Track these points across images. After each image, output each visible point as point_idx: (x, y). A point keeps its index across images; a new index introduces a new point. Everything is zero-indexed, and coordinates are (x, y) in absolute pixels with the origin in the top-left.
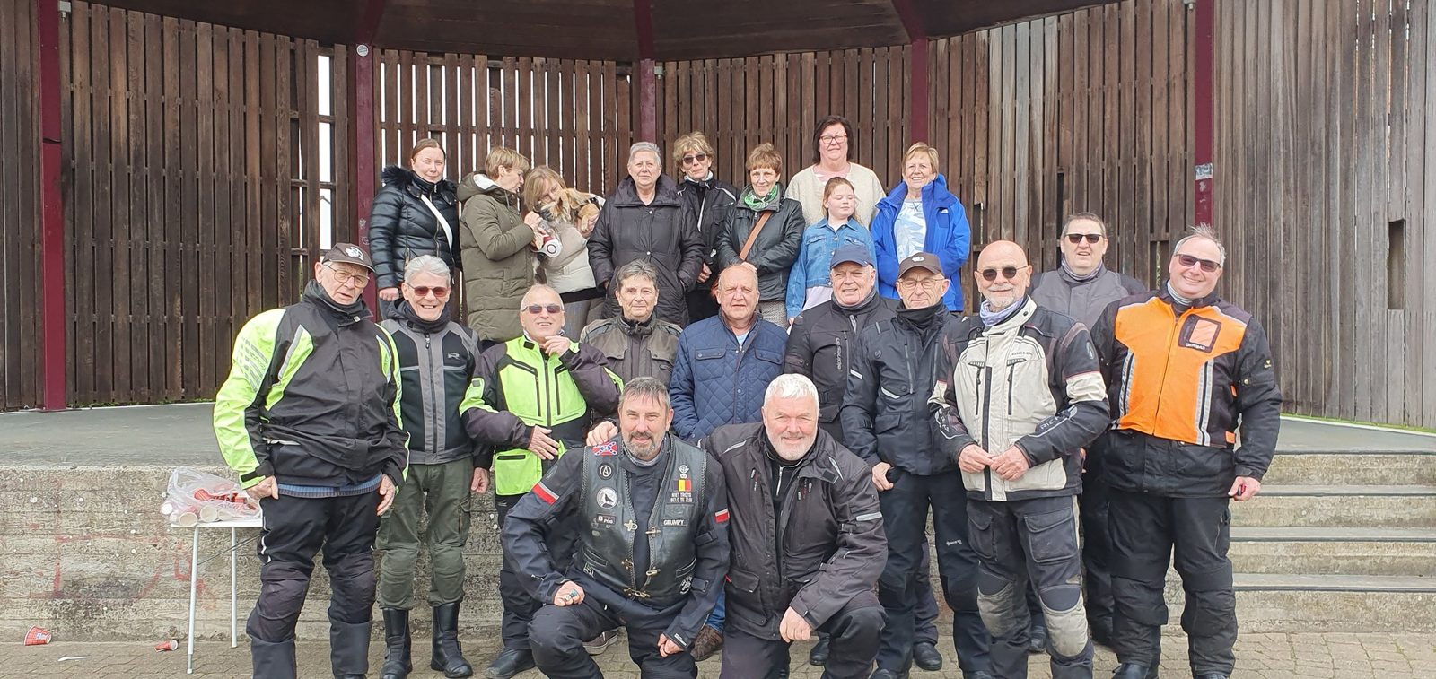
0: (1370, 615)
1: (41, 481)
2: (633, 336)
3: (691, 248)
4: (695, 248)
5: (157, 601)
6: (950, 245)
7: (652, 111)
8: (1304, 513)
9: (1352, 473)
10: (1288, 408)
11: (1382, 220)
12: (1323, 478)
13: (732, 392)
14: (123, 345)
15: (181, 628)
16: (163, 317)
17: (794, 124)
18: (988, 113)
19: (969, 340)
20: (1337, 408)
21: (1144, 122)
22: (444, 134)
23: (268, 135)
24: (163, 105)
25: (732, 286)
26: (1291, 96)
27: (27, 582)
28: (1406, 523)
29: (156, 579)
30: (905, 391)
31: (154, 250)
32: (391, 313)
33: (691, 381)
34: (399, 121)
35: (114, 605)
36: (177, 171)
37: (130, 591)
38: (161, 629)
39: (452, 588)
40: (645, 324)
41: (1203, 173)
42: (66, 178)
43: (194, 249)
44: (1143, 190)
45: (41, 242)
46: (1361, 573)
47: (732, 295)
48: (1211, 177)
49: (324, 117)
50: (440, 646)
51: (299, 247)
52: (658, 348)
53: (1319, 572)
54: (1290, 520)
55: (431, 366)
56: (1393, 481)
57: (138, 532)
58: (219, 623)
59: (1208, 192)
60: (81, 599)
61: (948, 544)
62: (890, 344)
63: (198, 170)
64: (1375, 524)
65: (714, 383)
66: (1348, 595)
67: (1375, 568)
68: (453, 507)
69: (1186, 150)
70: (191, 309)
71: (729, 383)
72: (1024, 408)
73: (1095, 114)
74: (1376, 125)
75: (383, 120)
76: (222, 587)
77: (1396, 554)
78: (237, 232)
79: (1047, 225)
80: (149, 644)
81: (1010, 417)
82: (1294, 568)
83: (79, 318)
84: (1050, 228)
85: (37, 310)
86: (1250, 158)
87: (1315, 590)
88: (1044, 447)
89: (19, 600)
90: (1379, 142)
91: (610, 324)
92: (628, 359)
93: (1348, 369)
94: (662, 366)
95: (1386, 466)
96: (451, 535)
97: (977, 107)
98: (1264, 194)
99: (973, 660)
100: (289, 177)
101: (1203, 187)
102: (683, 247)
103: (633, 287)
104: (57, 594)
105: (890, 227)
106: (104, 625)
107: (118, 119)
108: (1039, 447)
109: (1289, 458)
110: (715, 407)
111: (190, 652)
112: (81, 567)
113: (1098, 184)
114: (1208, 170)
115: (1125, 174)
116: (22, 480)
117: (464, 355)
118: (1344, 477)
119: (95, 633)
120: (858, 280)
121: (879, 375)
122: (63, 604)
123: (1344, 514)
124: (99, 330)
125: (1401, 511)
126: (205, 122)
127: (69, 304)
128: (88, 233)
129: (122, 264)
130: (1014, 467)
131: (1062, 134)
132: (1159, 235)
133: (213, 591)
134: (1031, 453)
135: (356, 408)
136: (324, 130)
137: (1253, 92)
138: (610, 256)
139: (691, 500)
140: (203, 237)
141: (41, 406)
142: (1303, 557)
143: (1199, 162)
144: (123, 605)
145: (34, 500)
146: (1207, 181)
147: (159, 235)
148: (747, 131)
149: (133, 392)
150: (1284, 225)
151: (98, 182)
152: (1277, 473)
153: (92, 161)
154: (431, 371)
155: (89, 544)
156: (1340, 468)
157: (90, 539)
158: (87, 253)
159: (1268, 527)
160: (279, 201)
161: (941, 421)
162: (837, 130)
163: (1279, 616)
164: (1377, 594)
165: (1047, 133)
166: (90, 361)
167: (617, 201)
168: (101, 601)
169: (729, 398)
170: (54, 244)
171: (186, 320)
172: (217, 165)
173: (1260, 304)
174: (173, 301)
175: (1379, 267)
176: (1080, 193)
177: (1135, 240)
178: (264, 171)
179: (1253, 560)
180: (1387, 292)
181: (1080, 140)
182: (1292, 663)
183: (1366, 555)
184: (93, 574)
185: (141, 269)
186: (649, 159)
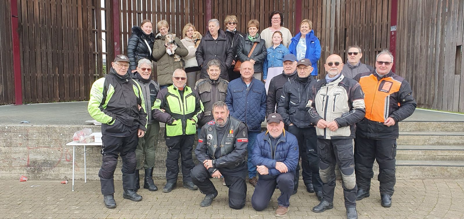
0: (449, 174)
1: (22, 130)
2: (213, 84)
3: (229, 54)
4: (230, 54)
5: (60, 168)
6: (314, 54)
7: (210, 6)
8: (427, 141)
9: (443, 128)
10: (419, 106)
11: (454, 45)
12: (433, 130)
13: (245, 103)
14: (40, 84)
15: (68, 177)
16: (52, 75)
17: (257, 11)
18: (322, 8)
19: (321, 87)
20: (436, 106)
21: (374, 11)
22: (142, 14)
23: (85, 15)
24: (50, 4)
25: (245, 68)
26: (424, 4)
27: (19, 162)
28: (460, 144)
29: (59, 161)
30: (298, 102)
31: (49, 52)
32: (133, 77)
33: (232, 99)
34: (127, 10)
35: (47, 169)
36: (56, 27)
37: (52, 165)
38: (62, 177)
39: (152, 163)
40: (217, 81)
41: (393, 29)
42: (20, 28)
43: (62, 52)
44: (373, 34)
45: (12, 50)
46: (446, 160)
47: (245, 71)
48: (396, 30)
49: (102, 8)
50: (147, 181)
51: (95, 51)
52: (221, 88)
53: (432, 160)
54: (423, 143)
55: (146, 94)
56: (456, 131)
57: (54, 146)
58: (80, 175)
59: (395, 35)
60: (36, 167)
61: (309, 150)
62: (293, 87)
63: (62, 26)
64: (450, 145)
65: (239, 100)
66: (442, 167)
67: (450, 159)
68: (153, 138)
69: (388, 21)
70: (61, 72)
71: (244, 100)
72: (338, 109)
73: (358, 8)
74: (454, 14)
75: (122, 9)
76: (81, 164)
77: (457, 154)
78: (76, 47)
79: (341, 45)
80: (58, 181)
81: (334, 112)
82: (424, 159)
83: (25, 75)
84: (342, 46)
85: (12, 72)
86: (409, 25)
87: (431, 166)
88: (344, 121)
89: (16, 167)
90: (454, 19)
91: (205, 81)
92: (212, 92)
93: (440, 94)
94: (223, 94)
95: (454, 126)
96: (152, 147)
97: (318, 6)
98: (414, 36)
99: (318, 188)
100: (92, 28)
101: (393, 33)
102: (227, 54)
103: (212, 69)
104: (28, 166)
105: (295, 47)
106: (44, 175)
107: (36, 9)
108: (342, 122)
109: (423, 123)
110: (240, 108)
111: (73, 185)
112: (36, 157)
113: (358, 32)
114: (395, 28)
115: (367, 29)
116: (16, 129)
117: (156, 91)
118: (440, 129)
119: (41, 178)
120: (291, 66)
121: (290, 97)
122: (30, 169)
123: (440, 141)
124: (32, 79)
125: (459, 141)
126: (64, 10)
127: (22, 70)
128: (27, 47)
129: (39, 58)
130: (334, 127)
131: (346, 15)
132: (378, 49)
133: (78, 165)
134: (339, 123)
135: (130, 110)
136: (103, 13)
137: (411, 2)
138: (203, 57)
139: (233, 136)
140: (64, 48)
141: (14, 103)
142: (427, 155)
143: (392, 25)
144: (50, 169)
145: (20, 136)
146: (394, 32)
147: (50, 47)
148: (242, 13)
149: (43, 99)
150: (420, 46)
151: (30, 31)
152: (418, 128)
153: (28, 23)
154: (146, 95)
155: (38, 150)
156: (439, 126)
157: (38, 148)
158: (27, 54)
159: (416, 145)
160: (89, 37)
161: (310, 112)
162: (277, 16)
163: (419, 174)
164: (451, 167)
165: (341, 15)
166: (29, 89)
167: (205, 39)
168: (42, 168)
169: (244, 105)
170: (17, 51)
171: (60, 76)
172: (68, 25)
173: (411, 72)
174: (55, 69)
175: (452, 61)
176: (352, 35)
177: (370, 51)
178: (84, 27)
179: (411, 156)
180: (454, 69)
181: (352, 17)
182: (425, 189)
183: (447, 154)
184: (39, 159)
185: (45, 59)
186: (213, 25)
